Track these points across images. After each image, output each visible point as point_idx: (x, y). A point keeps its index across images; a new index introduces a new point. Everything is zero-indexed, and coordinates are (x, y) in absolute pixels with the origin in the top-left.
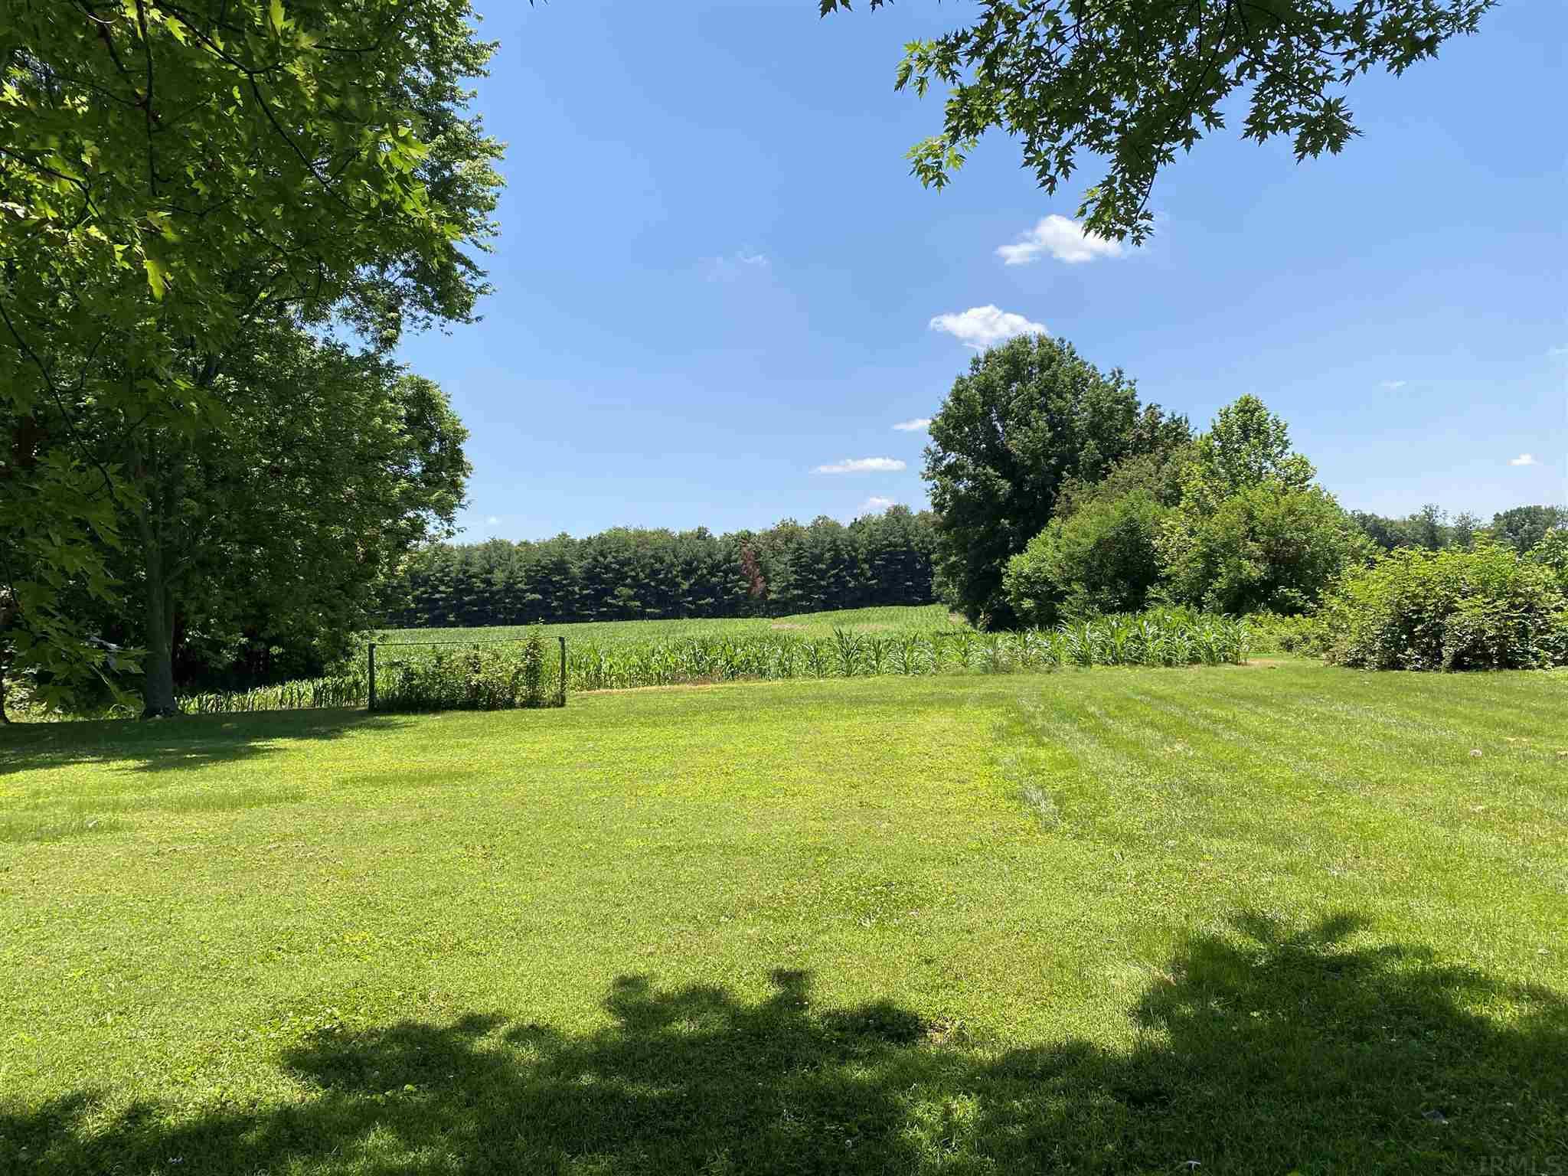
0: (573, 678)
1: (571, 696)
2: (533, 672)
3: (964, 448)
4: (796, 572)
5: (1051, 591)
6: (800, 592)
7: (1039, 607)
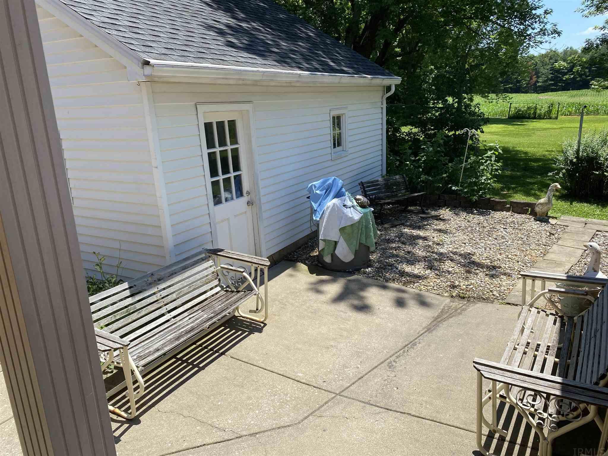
2: (550, 111)
4: (552, 74)
6: (552, 82)
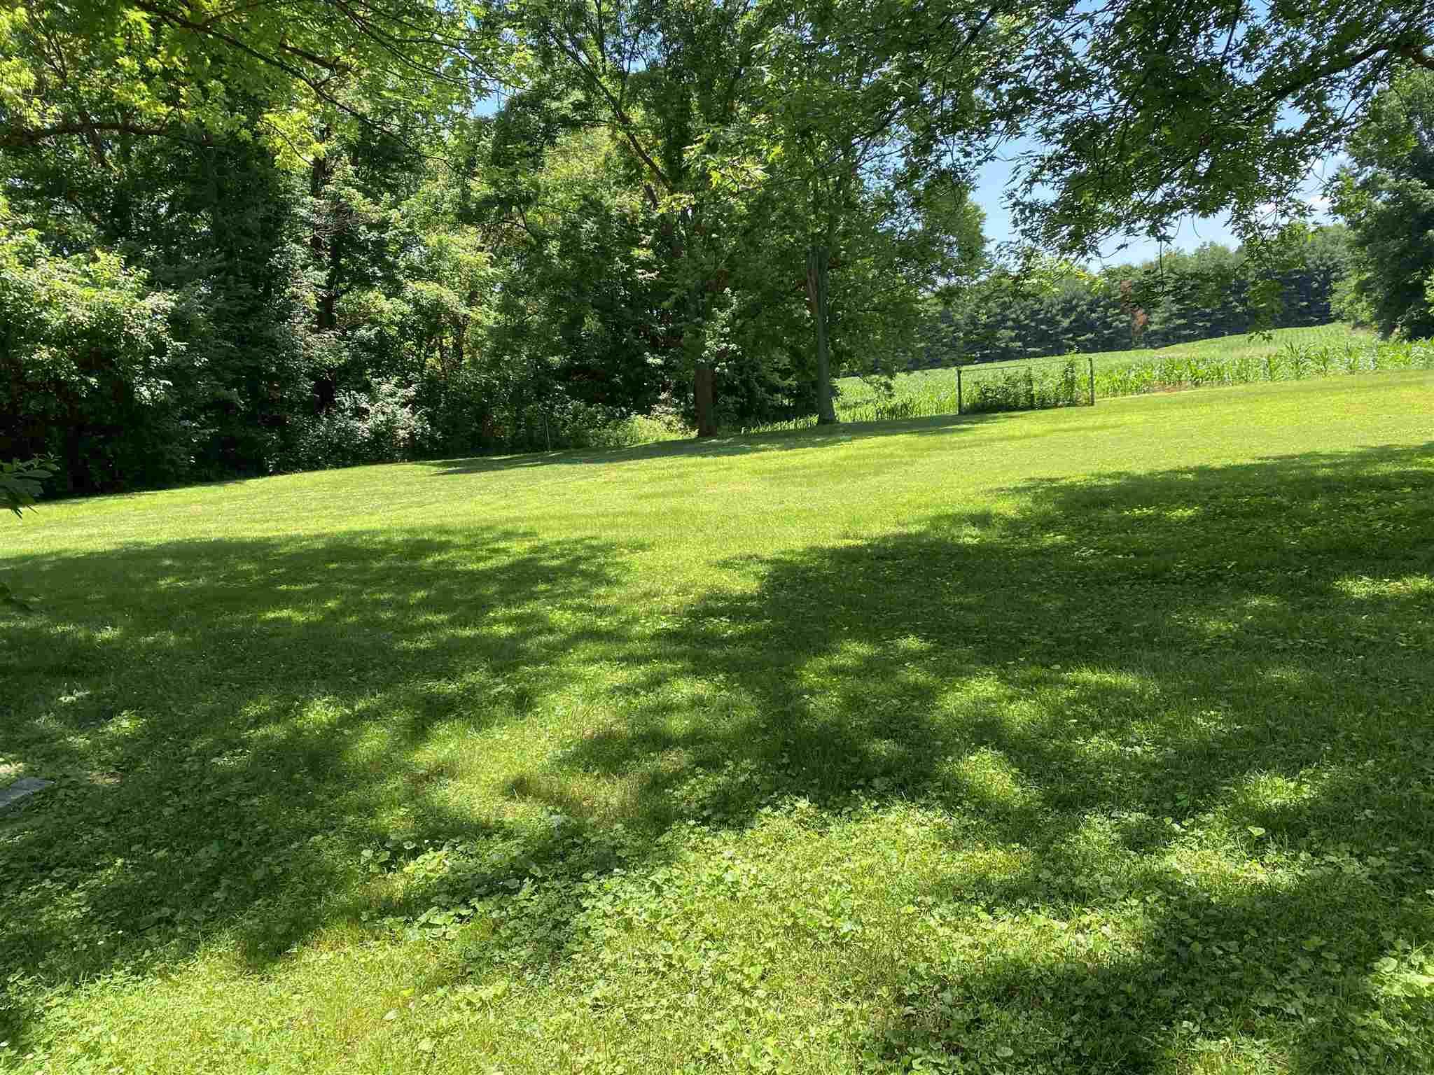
1: (1099, 398)
2: (1070, 384)
3: (1383, 160)
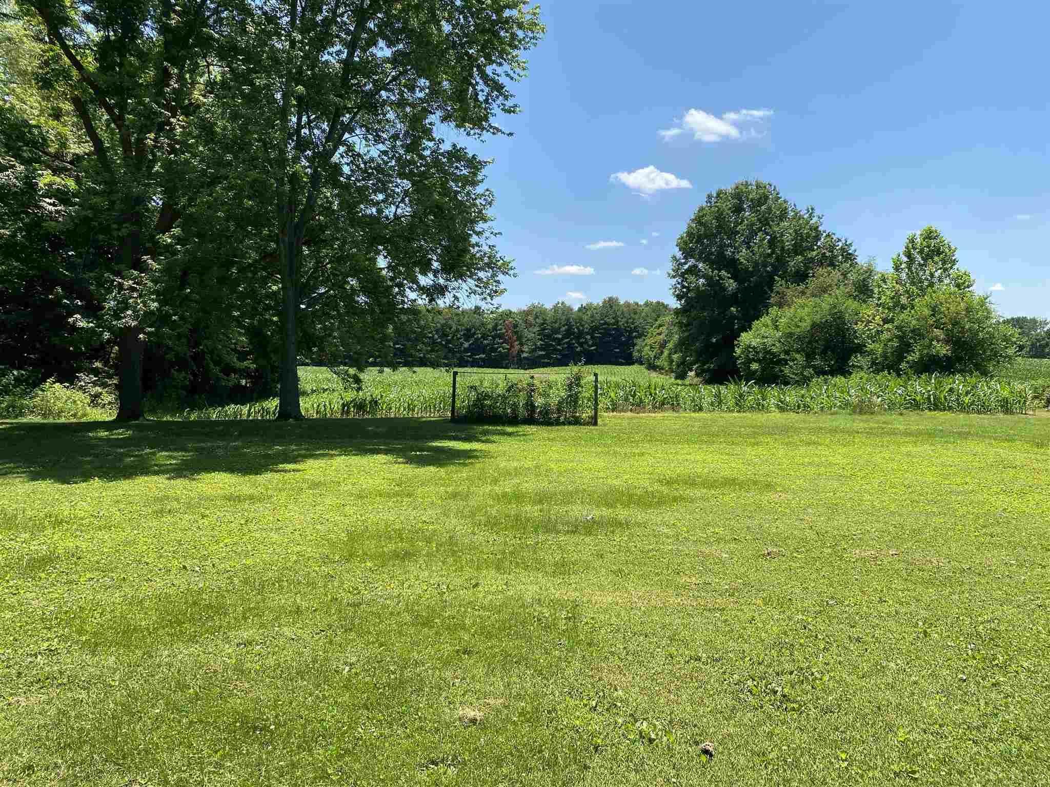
0: (603, 402)
1: (605, 417)
2: (573, 400)
3: (700, 257)
4: (541, 340)
5: (773, 358)
6: (543, 353)
7: (763, 369)
